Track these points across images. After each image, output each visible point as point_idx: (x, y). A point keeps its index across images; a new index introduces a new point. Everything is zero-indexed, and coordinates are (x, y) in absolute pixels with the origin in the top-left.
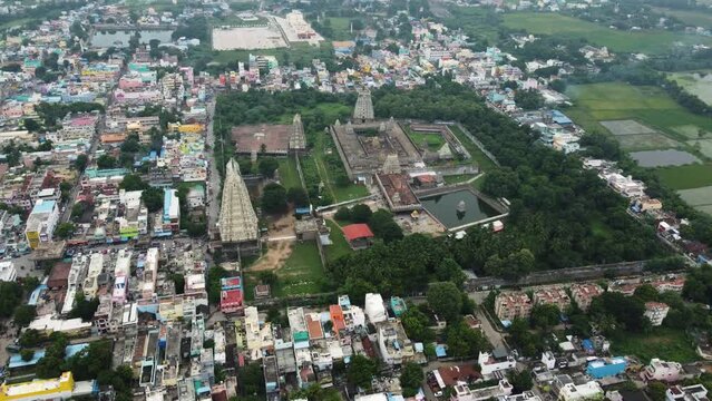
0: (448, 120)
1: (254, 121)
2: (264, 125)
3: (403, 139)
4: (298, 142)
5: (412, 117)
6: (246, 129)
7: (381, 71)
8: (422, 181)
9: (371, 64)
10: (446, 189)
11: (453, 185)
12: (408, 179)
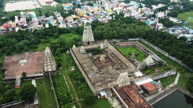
0: (136, 38)
1: (21, 51)
2: (27, 54)
3: (117, 53)
4: (50, 67)
5: (116, 38)
6: (14, 58)
7: (88, 15)
8: (148, 90)
9: (83, 12)
10: (166, 92)
11: (167, 88)
12: (140, 90)
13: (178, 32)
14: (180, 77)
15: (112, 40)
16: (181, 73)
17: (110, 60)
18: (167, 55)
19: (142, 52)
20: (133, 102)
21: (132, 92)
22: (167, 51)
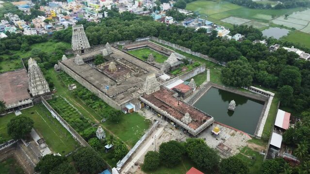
7: (65, 14)
8: (183, 91)
9: (54, 10)
10: (201, 92)
11: (201, 86)
12: (173, 94)
13: (193, 24)
14: (210, 73)
15: (115, 44)
16: (210, 68)
17: (123, 68)
18: (189, 52)
19: (159, 53)
20: (171, 107)
21: (166, 97)
22: (189, 47)
